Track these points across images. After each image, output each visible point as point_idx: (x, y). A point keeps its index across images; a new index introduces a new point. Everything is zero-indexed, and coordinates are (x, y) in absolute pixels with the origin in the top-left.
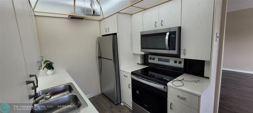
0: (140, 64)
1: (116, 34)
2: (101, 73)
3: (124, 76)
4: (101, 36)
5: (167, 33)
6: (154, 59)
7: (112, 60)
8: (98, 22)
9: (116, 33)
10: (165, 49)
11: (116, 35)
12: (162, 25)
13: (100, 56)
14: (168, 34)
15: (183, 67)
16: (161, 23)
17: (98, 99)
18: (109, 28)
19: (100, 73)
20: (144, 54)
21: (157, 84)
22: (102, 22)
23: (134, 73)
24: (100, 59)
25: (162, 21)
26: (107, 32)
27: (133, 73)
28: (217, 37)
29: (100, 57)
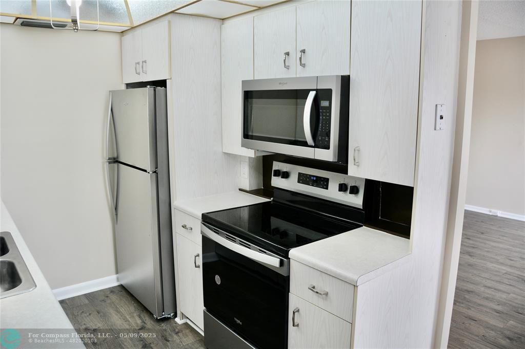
0: (248, 189)
1: (162, 83)
2: (117, 215)
3: (184, 227)
4: (123, 87)
5: (311, 92)
6: (286, 175)
7: (145, 171)
8: (115, 39)
9: (166, 80)
10: (304, 144)
11: (165, 87)
12: (303, 65)
13: (116, 156)
14: (312, 95)
15: (361, 204)
16: (300, 58)
17: (104, 301)
18: (145, 62)
19: (115, 216)
20: (253, 157)
21: (265, 253)
22: (128, 37)
23: (210, 218)
24: (116, 165)
25: (303, 51)
26: (139, 74)
27: (207, 220)
28: (438, 117)
29: (115, 161)
